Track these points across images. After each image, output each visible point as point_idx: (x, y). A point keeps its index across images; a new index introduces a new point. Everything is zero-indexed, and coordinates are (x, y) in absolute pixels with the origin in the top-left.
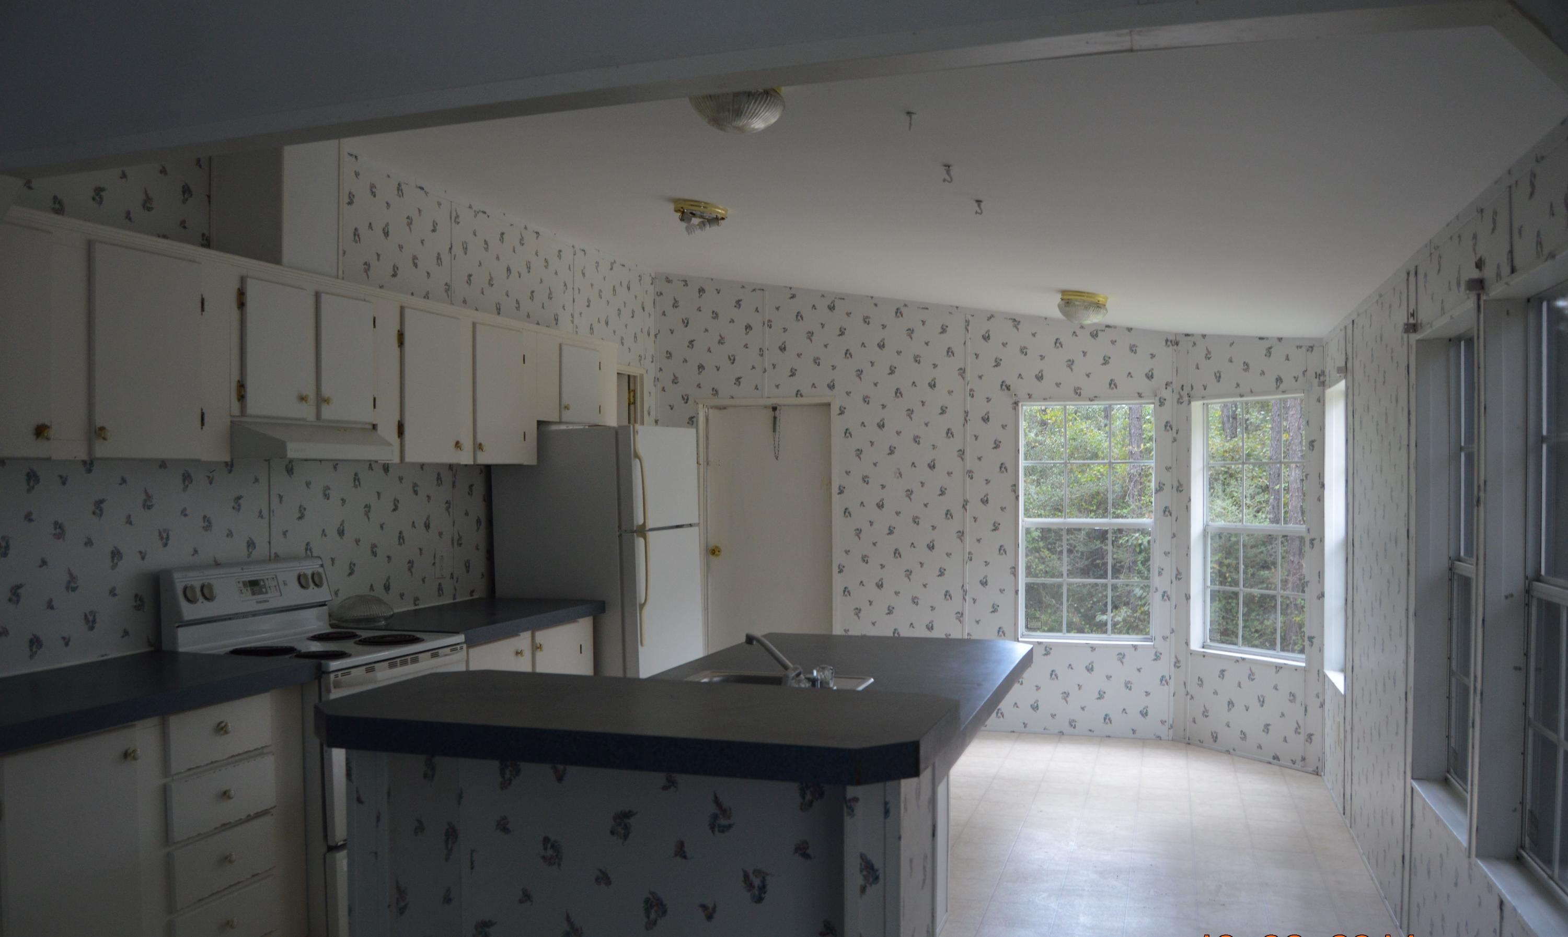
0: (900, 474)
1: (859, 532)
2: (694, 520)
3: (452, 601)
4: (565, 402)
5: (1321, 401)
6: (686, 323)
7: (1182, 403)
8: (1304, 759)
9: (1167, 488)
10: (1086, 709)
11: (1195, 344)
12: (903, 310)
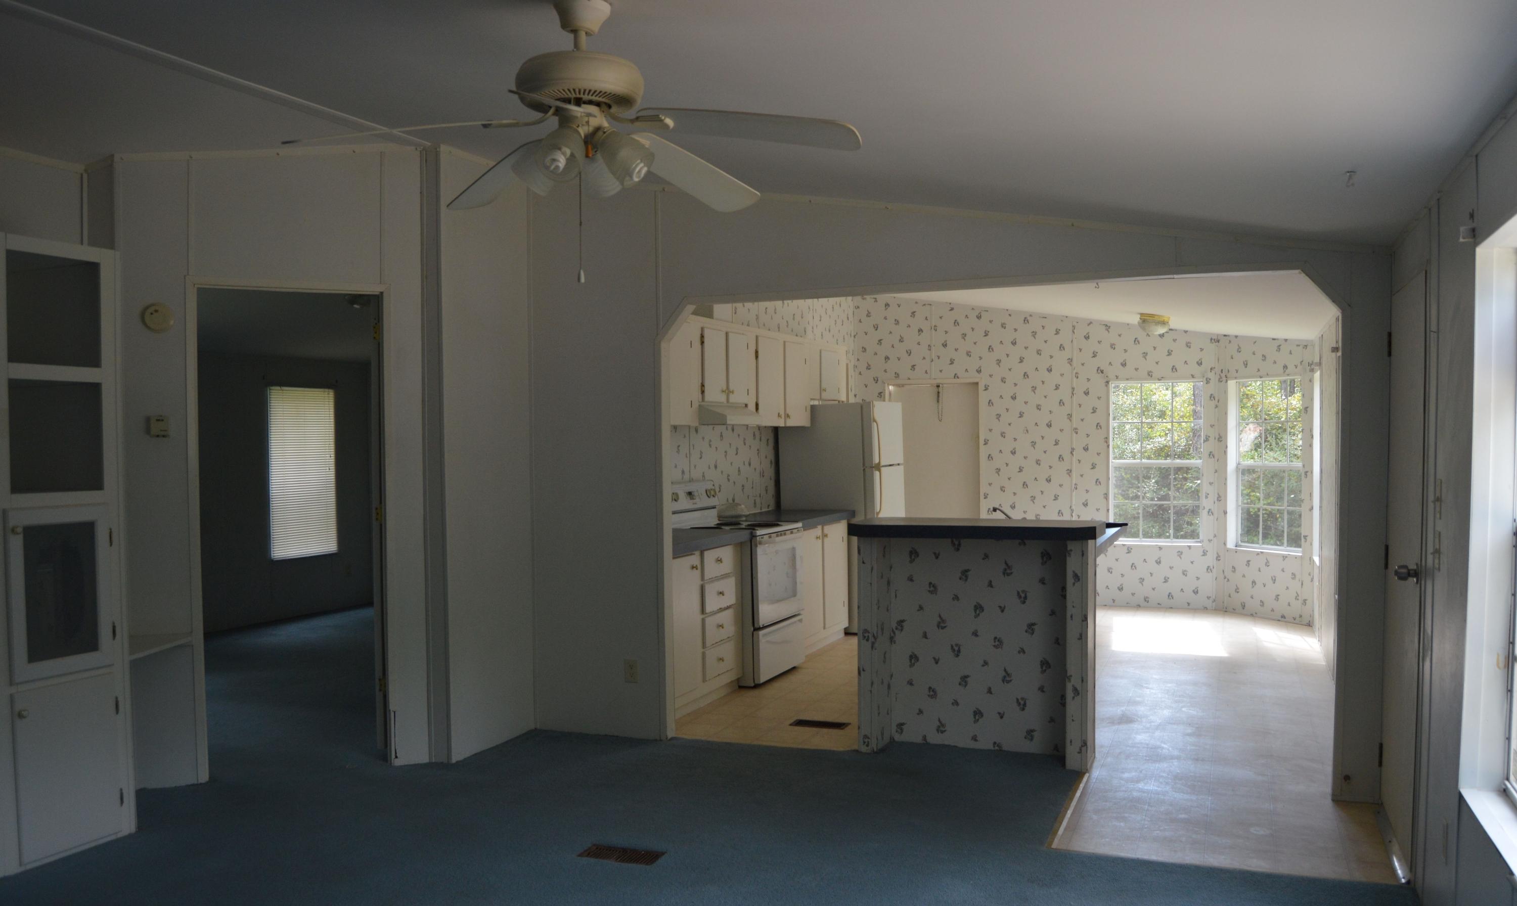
0: (1027, 431)
1: (998, 470)
2: (901, 461)
3: (759, 511)
4: (824, 386)
5: (1311, 381)
6: (876, 328)
7: (1221, 381)
8: (1301, 616)
9: (1211, 439)
10: (1155, 589)
11: (1230, 342)
12: (1029, 318)
